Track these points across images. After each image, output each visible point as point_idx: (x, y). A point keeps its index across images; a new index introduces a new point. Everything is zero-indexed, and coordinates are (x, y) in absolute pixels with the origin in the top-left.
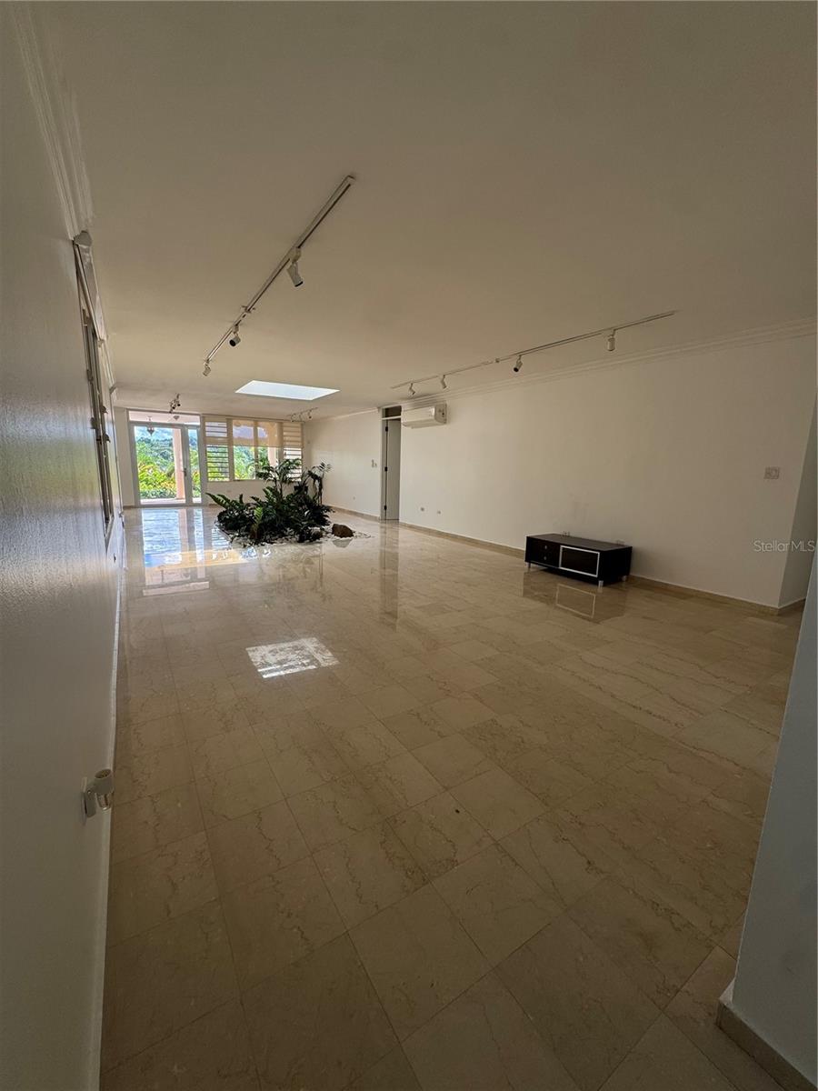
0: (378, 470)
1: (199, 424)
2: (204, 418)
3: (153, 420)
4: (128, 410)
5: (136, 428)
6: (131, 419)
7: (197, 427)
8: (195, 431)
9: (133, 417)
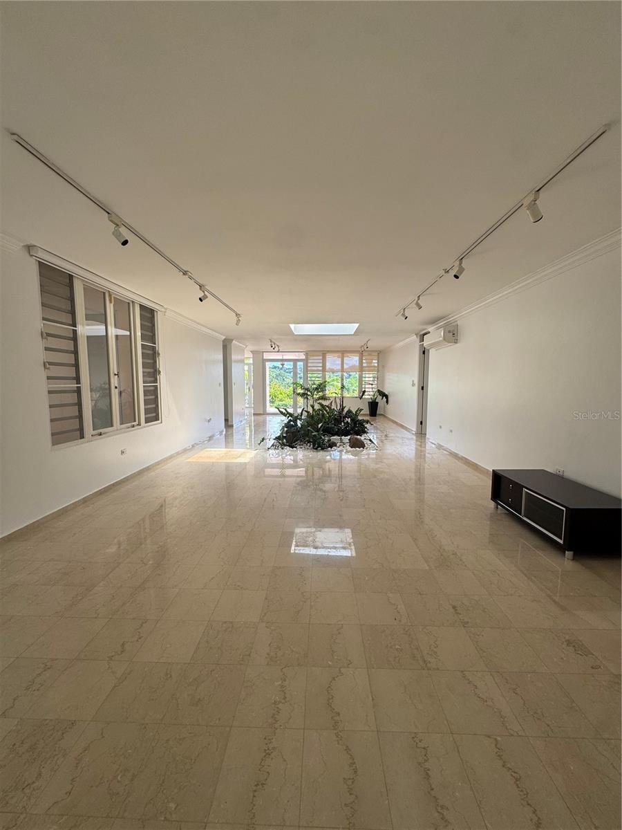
0: (416, 389)
1: (304, 358)
2: (307, 355)
3: (285, 357)
4: (263, 352)
5: (267, 363)
6: (264, 358)
7: (304, 360)
8: (302, 363)
9: (266, 356)
